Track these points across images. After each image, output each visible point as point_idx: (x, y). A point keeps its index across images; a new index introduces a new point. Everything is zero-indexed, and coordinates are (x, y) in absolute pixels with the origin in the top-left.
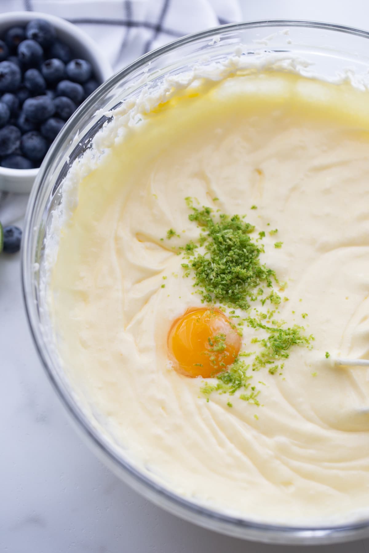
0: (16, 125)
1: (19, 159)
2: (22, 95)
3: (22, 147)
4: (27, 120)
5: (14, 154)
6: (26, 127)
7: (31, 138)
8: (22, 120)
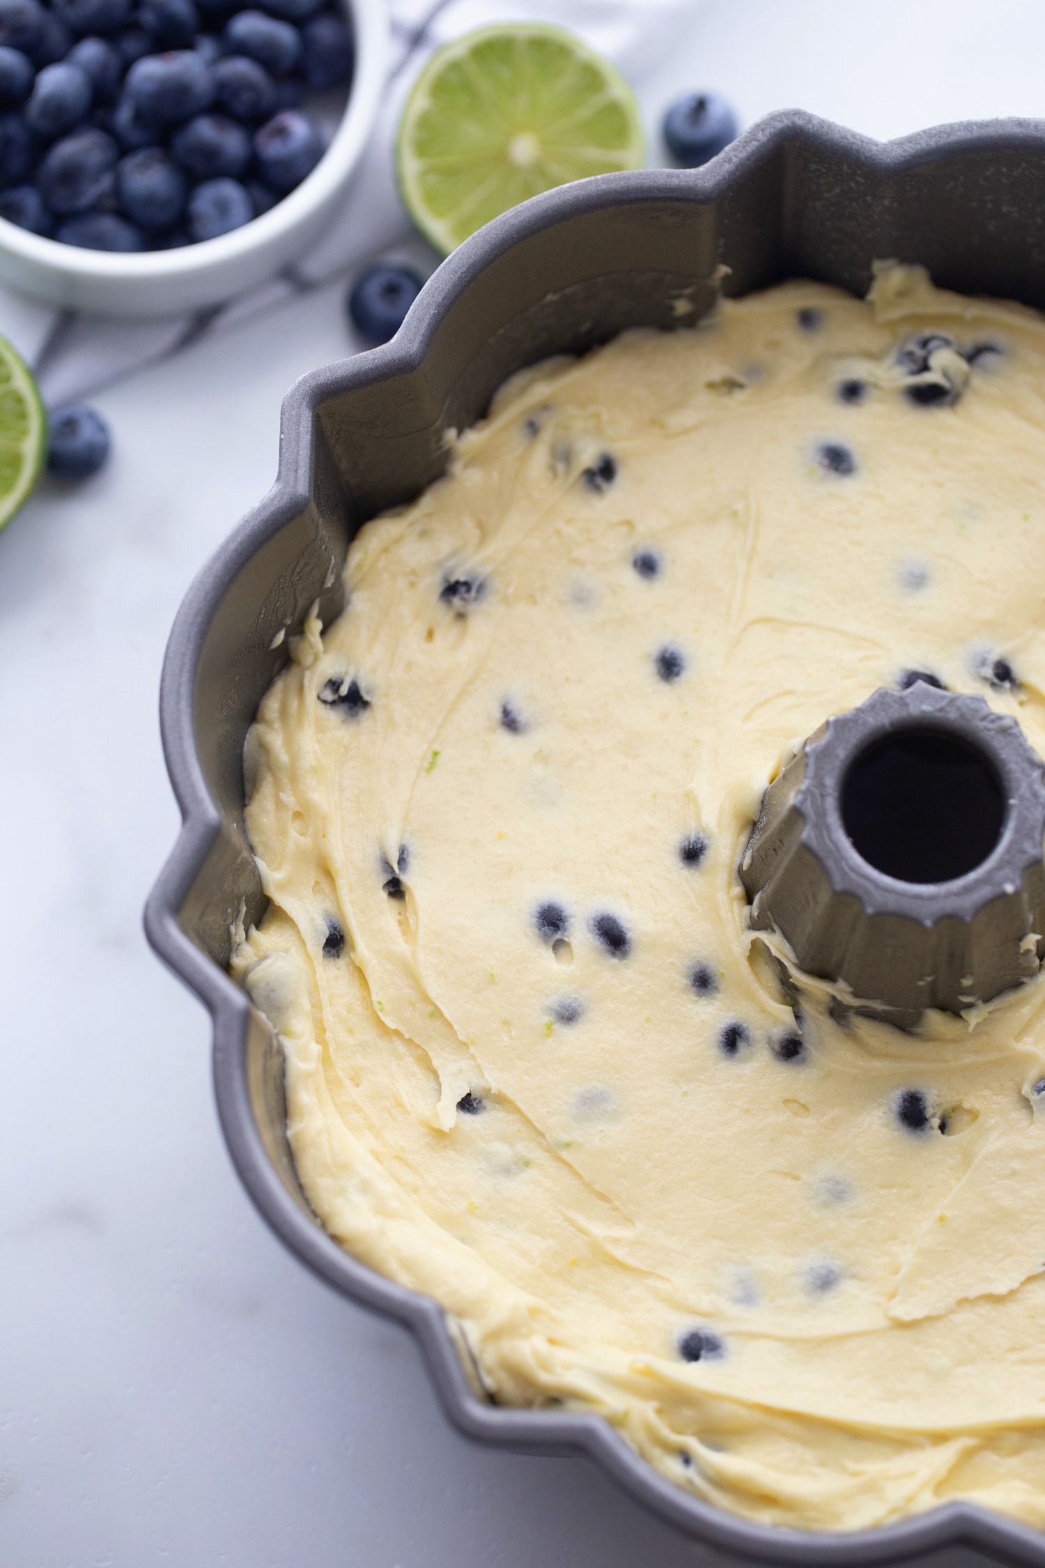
0: (108, 129)
1: (108, 224)
2: (131, 45)
3: (117, 190)
4: (139, 117)
5: (95, 209)
6: (135, 136)
7: (144, 166)
8: (124, 116)
